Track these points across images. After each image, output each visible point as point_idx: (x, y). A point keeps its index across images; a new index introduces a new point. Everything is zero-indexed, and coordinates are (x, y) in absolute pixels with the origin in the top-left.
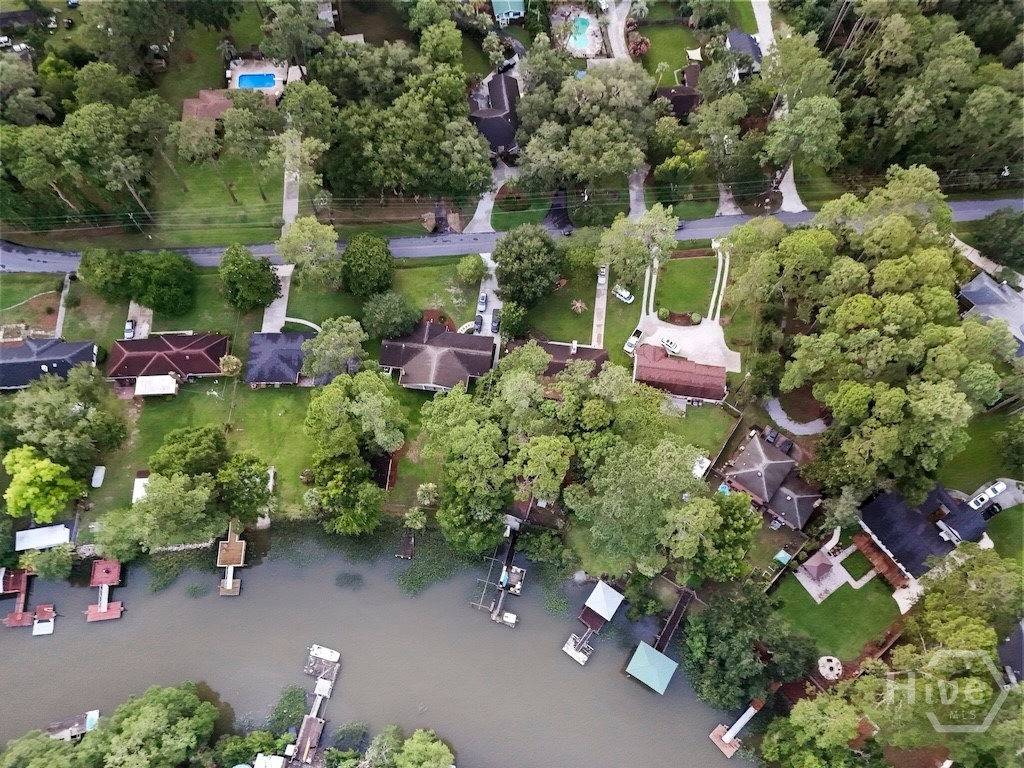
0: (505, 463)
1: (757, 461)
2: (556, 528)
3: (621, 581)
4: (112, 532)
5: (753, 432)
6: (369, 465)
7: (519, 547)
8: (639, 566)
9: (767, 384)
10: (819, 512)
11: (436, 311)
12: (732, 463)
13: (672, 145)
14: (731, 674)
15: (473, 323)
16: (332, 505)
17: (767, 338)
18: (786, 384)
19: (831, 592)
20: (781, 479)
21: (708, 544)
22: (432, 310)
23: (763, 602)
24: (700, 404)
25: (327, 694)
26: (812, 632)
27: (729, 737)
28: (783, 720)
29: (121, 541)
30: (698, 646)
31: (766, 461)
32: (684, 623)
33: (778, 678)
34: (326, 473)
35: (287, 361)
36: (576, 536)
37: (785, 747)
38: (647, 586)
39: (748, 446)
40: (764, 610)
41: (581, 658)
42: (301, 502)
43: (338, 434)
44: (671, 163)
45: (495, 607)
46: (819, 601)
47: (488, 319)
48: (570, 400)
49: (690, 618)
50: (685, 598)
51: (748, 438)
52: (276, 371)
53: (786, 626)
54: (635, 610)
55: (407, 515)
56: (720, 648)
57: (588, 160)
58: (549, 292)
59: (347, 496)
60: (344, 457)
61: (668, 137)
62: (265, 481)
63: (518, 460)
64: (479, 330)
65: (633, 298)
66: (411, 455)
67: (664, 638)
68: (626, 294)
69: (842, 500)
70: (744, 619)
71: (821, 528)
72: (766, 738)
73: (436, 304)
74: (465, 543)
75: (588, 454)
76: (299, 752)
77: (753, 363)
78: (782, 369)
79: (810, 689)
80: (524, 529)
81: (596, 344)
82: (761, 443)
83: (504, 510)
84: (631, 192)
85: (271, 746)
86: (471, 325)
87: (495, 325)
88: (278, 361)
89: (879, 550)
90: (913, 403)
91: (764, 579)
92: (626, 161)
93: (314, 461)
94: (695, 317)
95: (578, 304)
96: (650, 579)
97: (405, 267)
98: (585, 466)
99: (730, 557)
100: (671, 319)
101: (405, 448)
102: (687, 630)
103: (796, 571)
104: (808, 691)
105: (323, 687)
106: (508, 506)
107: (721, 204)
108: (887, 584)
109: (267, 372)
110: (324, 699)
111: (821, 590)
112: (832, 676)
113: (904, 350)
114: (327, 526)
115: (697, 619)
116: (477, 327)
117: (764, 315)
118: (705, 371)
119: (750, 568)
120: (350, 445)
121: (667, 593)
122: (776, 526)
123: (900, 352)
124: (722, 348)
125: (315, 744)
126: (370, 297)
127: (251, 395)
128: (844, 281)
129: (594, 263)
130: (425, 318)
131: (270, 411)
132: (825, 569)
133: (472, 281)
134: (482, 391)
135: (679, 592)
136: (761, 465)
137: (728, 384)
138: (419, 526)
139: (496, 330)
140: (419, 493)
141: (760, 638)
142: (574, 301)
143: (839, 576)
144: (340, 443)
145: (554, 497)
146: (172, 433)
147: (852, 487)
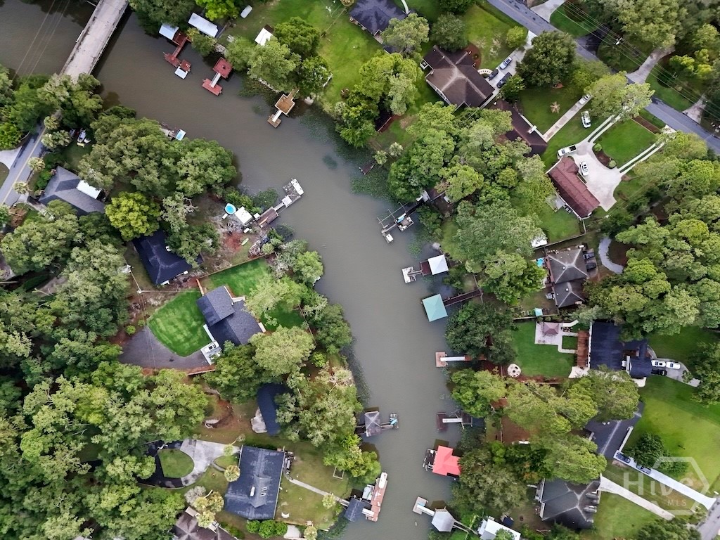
0: (443, 167)
1: (569, 261)
2: (444, 215)
3: (453, 263)
4: (237, 49)
5: (582, 246)
6: (379, 112)
7: (419, 210)
8: (467, 263)
9: (613, 228)
10: (575, 307)
11: (477, 48)
12: (557, 252)
13: (699, 48)
14: (467, 338)
15: (491, 71)
16: (347, 119)
17: (637, 205)
18: (622, 237)
19: (546, 343)
20: (572, 278)
21: (506, 279)
22: (475, 46)
23: (509, 322)
24: (570, 212)
25: (287, 205)
26: (520, 351)
27: (444, 359)
28: (473, 372)
29: (239, 57)
30: (463, 316)
31: (573, 264)
32: (466, 302)
33: (486, 356)
34: (355, 101)
35: (378, 19)
36: (449, 226)
37: (463, 381)
38: (463, 274)
39: (574, 251)
40: (506, 326)
41: (407, 279)
42: (334, 105)
43: (375, 85)
44: (686, 60)
45: (387, 228)
46: (536, 342)
47: (501, 75)
48: (501, 160)
49: (470, 303)
50: (476, 293)
51: (577, 247)
52: (368, 20)
53: (510, 339)
54: (449, 280)
55: (378, 152)
56: (471, 325)
57: (638, 21)
58: (547, 87)
59: (357, 121)
60: (370, 99)
61: (701, 41)
62: (324, 81)
63: (450, 170)
64: (491, 79)
65: (589, 125)
66: (403, 122)
67: (451, 301)
68: (588, 120)
69: (590, 311)
70: (493, 322)
71: (569, 315)
72: (459, 372)
73: (480, 44)
74: (395, 188)
75: (487, 193)
76: (260, 220)
77: (617, 212)
78: (627, 227)
79: (496, 370)
80: (428, 203)
81: (546, 137)
82: (580, 254)
83: (426, 188)
84: (649, 58)
85: (250, 208)
86: (489, 72)
87: (502, 82)
88: (373, 14)
89: (587, 345)
90: (668, 295)
91: (520, 314)
92: (660, 38)
93: (354, 88)
94: (612, 163)
95: (556, 107)
96: (467, 272)
97: (481, 7)
98: (480, 198)
99: (511, 292)
100: (599, 154)
101: (402, 117)
102: (464, 306)
103: (538, 322)
104: (494, 370)
105: (287, 201)
106: (429, 187)
107: (693, 107)
108: (574, 361)
109: (363, 16)
110: (284, 206)
111: (542, 339)
112: (511, 374)
113: (694, 268)
114: (338, 127)
115: (473, 306)
116: (491, 76)
117: (649, 191)
118: (587, 197)
119: (518, 304)
120: (377, 95)
121: (469, 284)
122: (549, 296)
123: (690, 268)
124: (610, 192)
125: (268, 222)
126: (448, 13)
127: (347, 24)
128: (703, 209)
129: (585, 90)
130: (468, 49)
131: (350, 41)
132: (553, 333)
133: (511, 46)
134: (464, 116)
135: (476, 288)
136: (569, 265)
137: (594, 213)
138: (380, 162)
139: (500, 85)
140: (392, 146)
141: (493, 335)
142: (555, 103)
143: (557, 341)
144: (373, 90)
145: (455, 200)
146: (295, 18)
147: (600, 309)
